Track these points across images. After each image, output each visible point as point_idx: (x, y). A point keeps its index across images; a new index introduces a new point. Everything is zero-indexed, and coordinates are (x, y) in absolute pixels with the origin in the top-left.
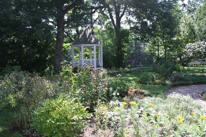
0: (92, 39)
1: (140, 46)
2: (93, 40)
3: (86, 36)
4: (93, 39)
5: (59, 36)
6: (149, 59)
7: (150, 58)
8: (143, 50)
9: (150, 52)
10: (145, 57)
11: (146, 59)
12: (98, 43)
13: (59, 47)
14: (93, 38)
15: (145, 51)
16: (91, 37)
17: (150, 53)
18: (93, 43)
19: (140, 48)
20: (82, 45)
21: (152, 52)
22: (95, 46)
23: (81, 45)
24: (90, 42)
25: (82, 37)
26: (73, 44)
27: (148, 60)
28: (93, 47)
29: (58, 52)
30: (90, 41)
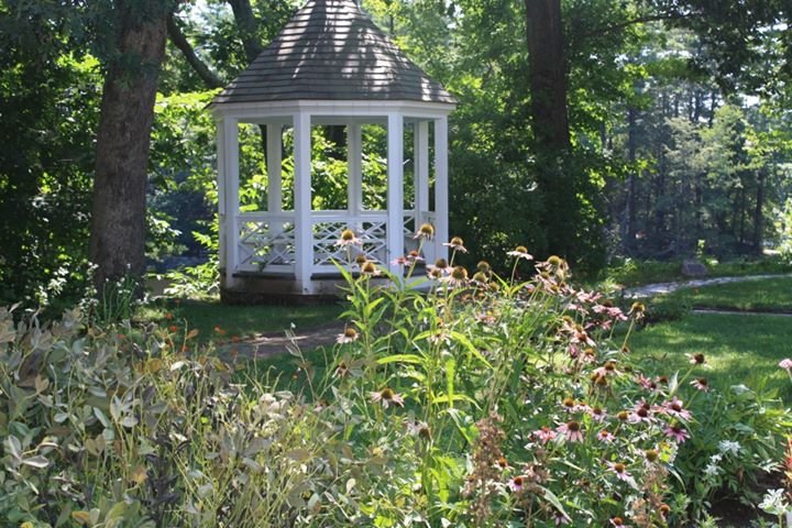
0: (370, 61)
1: (668, 122)
2: (381, 71)
3: (330, 36)
4: (383, 63)
5: (132, 33)
6: (725, 215)
7: (735, 206)
8: (686, 153)
9: (740, 167)
10: (698, 204)
11: (706, 215)
12: (416, 95)
13: (130, 119)
14: (378, 54)
15: (698, 161)
16: (369, 46)
17: (740, 174)
18: (380, 96)
19: (666, 137)
20: (302, 103)
21: (751, 166)
22: (395, 115)
23: (298, 108)
24: (358, 89)
25: (299, 45)
26: (234, 99)
27: (722, 224)
28: (383, 122)
29: (124, 157)
30: (360, 75)
